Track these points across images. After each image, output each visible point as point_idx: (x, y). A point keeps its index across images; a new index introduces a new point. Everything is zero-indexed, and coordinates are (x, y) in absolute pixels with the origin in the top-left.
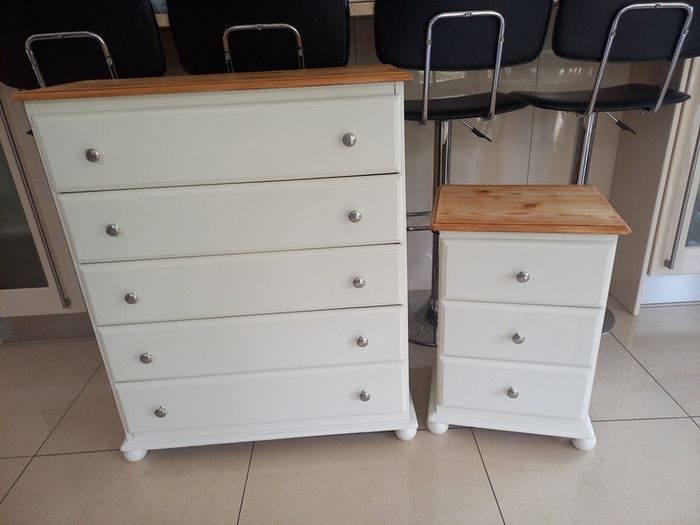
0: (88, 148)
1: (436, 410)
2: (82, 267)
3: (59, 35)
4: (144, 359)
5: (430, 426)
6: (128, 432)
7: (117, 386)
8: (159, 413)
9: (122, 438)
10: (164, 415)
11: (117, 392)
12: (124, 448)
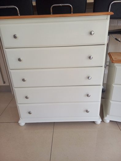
0: (14, 34)
1: (106, 116)
2: (10, 70)
3: (6, 7)
4: (27, 98)
5: (104, 120)
6: (21, 118)
7: (19, 105)
8: (30, 113)
9: (19, 119)
10: (31, 114)
11: (18, 107)
12: (19, 122)
